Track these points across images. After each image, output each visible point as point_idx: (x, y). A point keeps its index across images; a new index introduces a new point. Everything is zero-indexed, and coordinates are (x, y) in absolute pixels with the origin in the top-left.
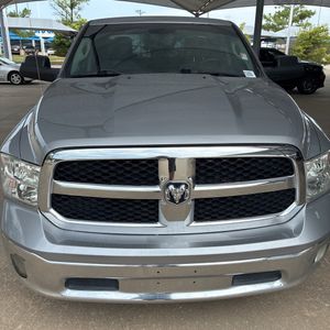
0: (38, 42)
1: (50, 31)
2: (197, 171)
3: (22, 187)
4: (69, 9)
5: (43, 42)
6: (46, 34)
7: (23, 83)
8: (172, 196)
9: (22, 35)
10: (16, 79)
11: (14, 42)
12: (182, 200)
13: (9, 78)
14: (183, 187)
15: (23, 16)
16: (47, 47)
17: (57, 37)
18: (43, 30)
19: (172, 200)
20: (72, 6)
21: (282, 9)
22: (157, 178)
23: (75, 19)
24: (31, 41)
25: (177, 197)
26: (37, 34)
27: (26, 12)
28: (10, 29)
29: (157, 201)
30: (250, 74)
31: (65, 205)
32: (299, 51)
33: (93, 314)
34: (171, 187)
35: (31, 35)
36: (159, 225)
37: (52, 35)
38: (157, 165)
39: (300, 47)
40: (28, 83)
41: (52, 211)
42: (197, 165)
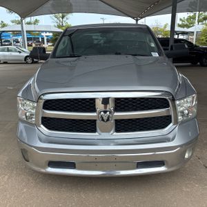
0: (43, 39)
1: (49, 32)
2: (115, 105)
3: (27, 114)
4: (61, 19)
5: (45, 38)
6: (48, 34)
7: (33, 62)
8: (102, 118)
9: (34, 35)
10: (29, 60)
11: (29, 39)
12: (108, 120)
13: (25, 60)
14: (108, 113)
15: (35, 24)
16: (48, 41)
17: (54, 35)
18: (46, 32)
19: (103, 120)
20: (63, 17)
21: (192, 14)
22: (95, 109)
23: (64, 25)
24: (39, 38)
25: (105, 118)
26: (42, 34)
27: (36, 21)
28: (27, 31)
29: (95, 120)
30: (155, 55)
31: (48, 123)
32: (203, 40)
33: (64, 185)
34: (102, 113)
35: (39, 34)
36: (97, 134)
37: (51, 34)
38: (95, 102)
39: (203, 38)
40: (36, 62)
41: (42, 126)
42: (115, 101)
